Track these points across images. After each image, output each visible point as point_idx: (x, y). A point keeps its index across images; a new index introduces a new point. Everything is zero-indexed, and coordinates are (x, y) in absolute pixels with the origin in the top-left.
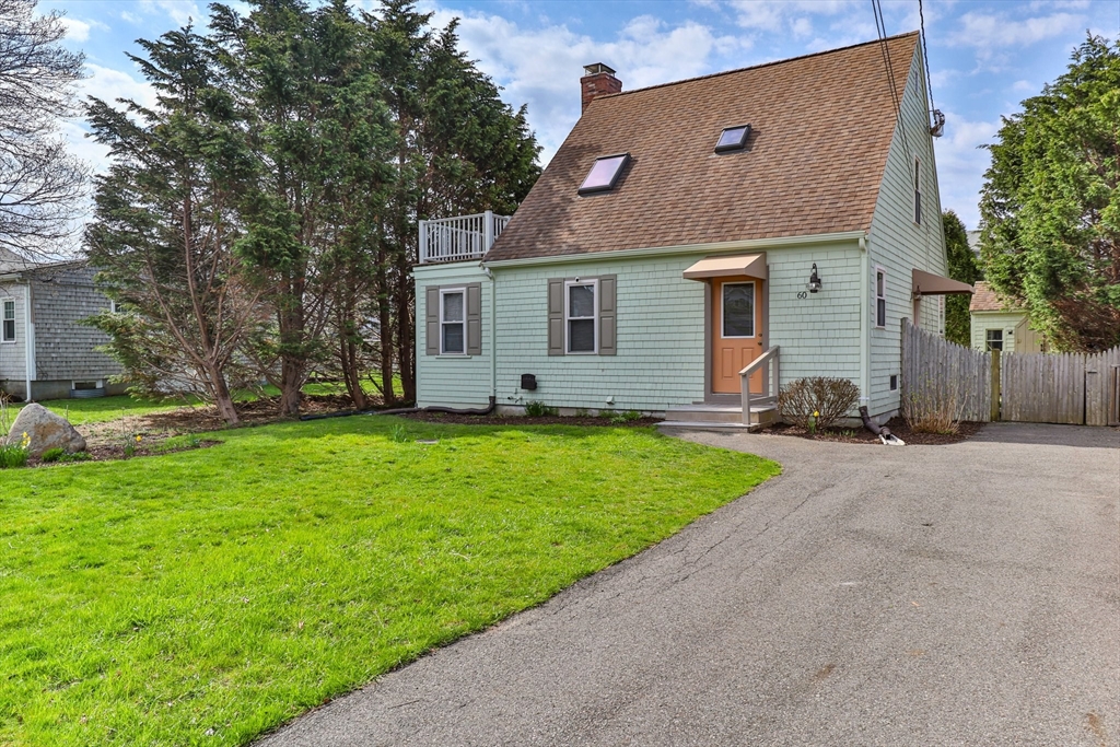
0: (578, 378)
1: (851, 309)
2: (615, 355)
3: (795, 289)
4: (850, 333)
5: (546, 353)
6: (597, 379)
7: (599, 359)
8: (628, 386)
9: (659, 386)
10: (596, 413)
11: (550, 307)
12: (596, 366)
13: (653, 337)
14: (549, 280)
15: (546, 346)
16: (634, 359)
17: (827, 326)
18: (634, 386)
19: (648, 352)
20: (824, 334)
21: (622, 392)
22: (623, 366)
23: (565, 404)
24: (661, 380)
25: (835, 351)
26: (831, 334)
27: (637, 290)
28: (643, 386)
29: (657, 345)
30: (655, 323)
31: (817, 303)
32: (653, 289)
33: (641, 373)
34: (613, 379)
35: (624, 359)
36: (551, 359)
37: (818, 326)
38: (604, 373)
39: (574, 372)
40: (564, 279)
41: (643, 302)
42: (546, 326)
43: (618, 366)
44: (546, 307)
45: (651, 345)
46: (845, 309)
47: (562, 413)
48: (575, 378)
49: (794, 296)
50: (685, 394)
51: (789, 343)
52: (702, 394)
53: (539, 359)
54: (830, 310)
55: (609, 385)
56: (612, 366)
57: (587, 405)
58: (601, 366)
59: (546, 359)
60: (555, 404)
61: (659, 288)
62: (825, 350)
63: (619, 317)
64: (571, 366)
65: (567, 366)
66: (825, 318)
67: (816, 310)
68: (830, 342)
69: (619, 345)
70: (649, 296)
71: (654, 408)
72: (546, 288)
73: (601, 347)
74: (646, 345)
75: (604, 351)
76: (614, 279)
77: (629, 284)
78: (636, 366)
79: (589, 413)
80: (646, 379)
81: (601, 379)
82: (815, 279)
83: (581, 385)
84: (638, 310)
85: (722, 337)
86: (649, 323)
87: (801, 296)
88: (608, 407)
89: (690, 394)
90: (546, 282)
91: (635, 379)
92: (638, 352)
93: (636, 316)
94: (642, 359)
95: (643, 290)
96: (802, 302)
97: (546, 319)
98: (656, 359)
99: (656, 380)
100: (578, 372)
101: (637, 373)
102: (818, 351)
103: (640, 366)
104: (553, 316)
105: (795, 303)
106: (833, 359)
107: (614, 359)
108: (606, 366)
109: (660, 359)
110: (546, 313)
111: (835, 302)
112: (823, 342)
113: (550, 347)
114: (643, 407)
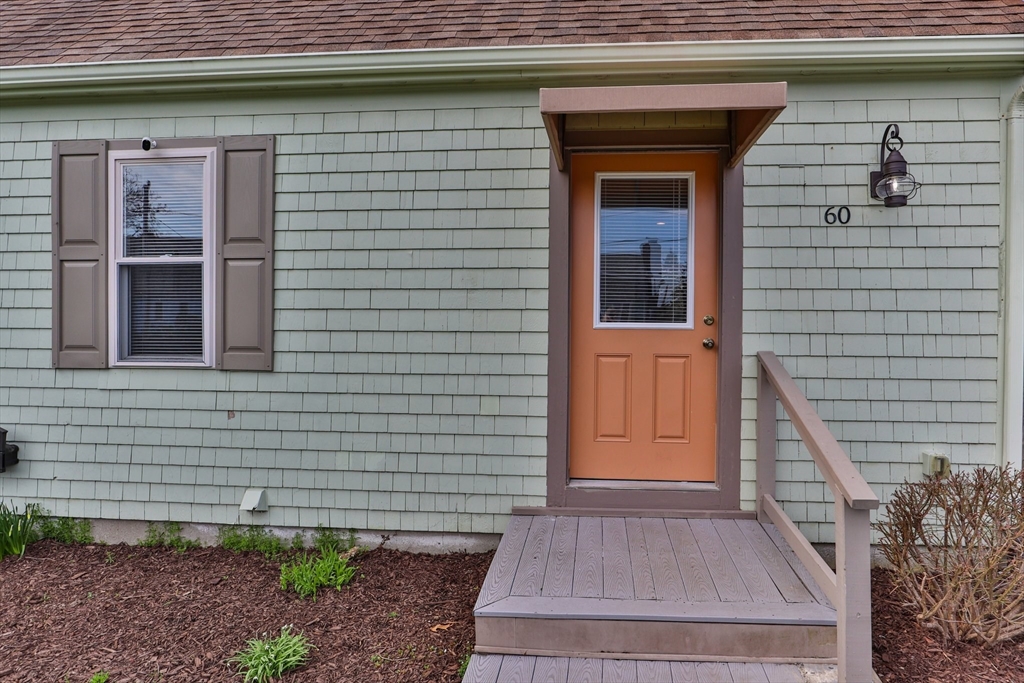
0: (153, 437)
1: (973, 258)
2: (271, 371)
3: (816, 196)
4: (969, 324)
5: (46, 359)
6: (211, 438)
7: (220, 381)
8: (309, 460)
9: (407, 463)
10: (210, 539)
11: (59, 224)
12: (208, 401)
13: (389, 321)
14: (57, 143)
15: (46, 339)
16: (330, 383)
17: (906, 301)
18: (326, 461)
19: (374, 364)
20: (896, 323)
21: (290, 479)
22: (293, 403)
23: (109, 512)
24: (413, 444)
25: (927, 369)
26: (919, 323)
27: (340, 182)
28: (356, 461)
29: (401, 343)
30: (393, 279)
31: (880, 237)
32: (391, 182)
33: (352, 423)
34: (263, 440)
35: (297, 383)
36: (65, 379)
37: (881, 300)
38: (234, 423)
39: (138, 418)
40: (108, 145)
41: (359, 220)
42: (47, 280)
43: (277, 402)
44: (46, 224)
45: (383, 342)
46: (957, 258)
47: (101, 536)
48: (142, 436)
49: (815, 217)
50: (488, 486)
51: (800, 345)
52: (540, 487)
53: (25, 378)
54: (914, 258)
55: (250, 458)
56: (261, 402)
57: (179, 515)
58: (225, 401)
59: (48, 378)
60: (77, 511)
61: (407, 182)
62: (901, 368)
63: (283, 261)
64: (129, 400)
65: (116, 400)
66: (902, 279)
67: (877, 258)
68: (913, 346)
69: (282, 342)
70: (379, 201)
71: (391, 523)
72: (47, 169)
73: (224, 346)
74: (366, 342)
75: (234, 359)
76: (265, 149)
77: (314, 164)
78: (335, 403)
79: (188, 536)
80: (368, 442)
81: (226, 439)
82: (892, 166)
83: (161, 455)
84: (342, 240)
85: (597, 324)
86: (376, 279)
87: (837, 216)
88: (247, 520)
89: (503, 486)
90: (47, 151)
91: (331, 442)
92: (342, 363)
93: (337, 260)
94: (354, 384)
95: (359, 182)
96: (837, 235)
97: (47, 261)
98: (396, 384)
99: (399, 444)
100: (153, 418)
101: (339, 423)
102: (881, 368)
103: (347, 404)
104: (68, 252)
105: (818, 238)
106: (921, 390)
107: (265, 382)
108: (239, 402)
109: (412, 385)
110: (47, 242)
111: (929, 237)
112: (895, 346)
113: (60, 344)
114: (357, 521)
